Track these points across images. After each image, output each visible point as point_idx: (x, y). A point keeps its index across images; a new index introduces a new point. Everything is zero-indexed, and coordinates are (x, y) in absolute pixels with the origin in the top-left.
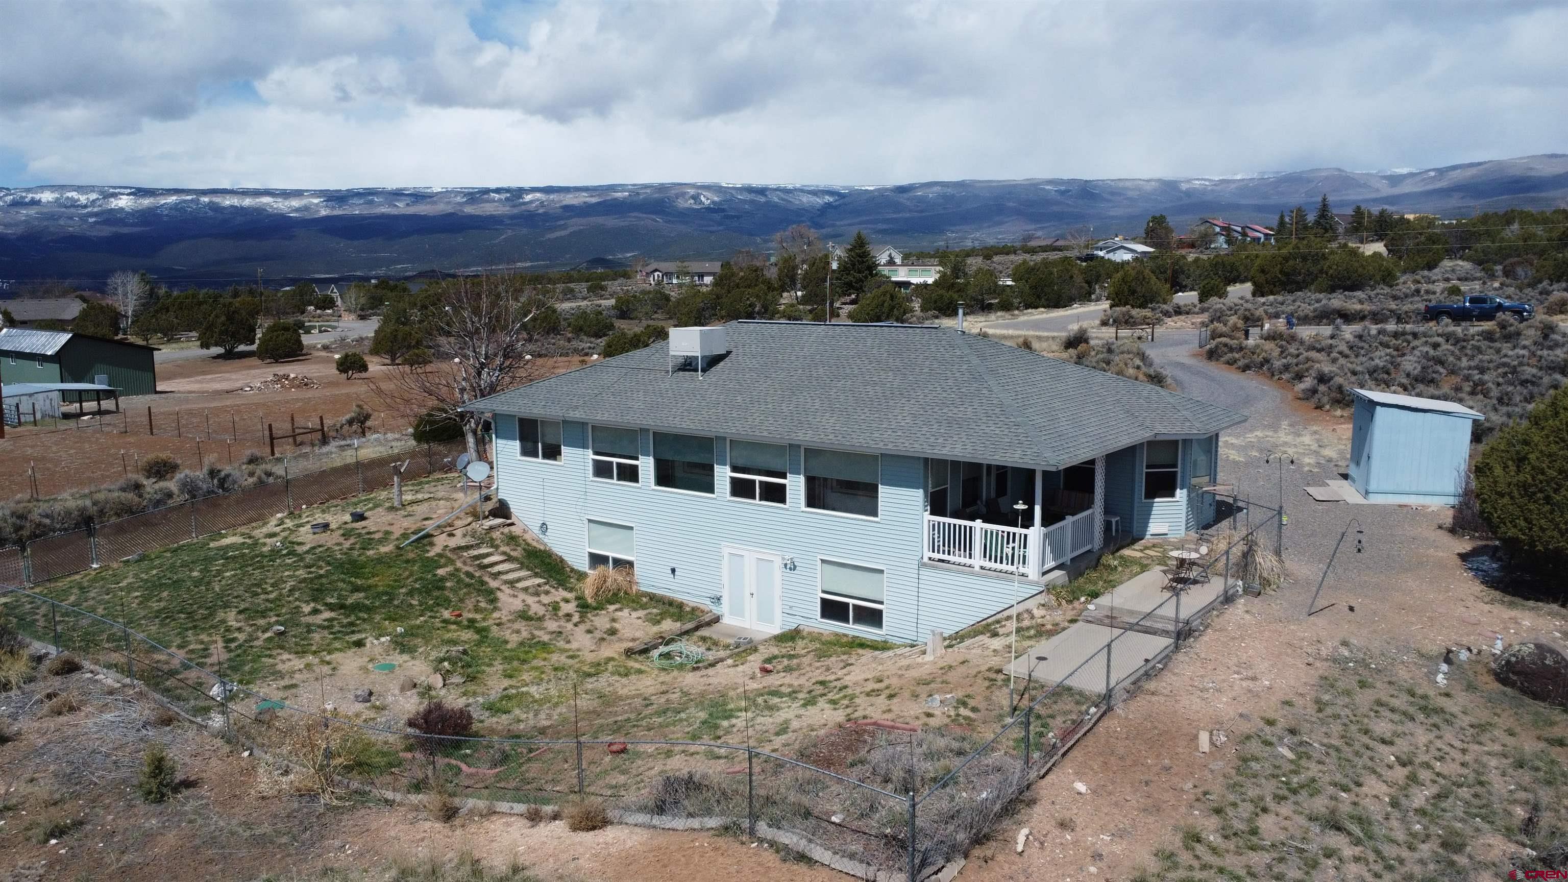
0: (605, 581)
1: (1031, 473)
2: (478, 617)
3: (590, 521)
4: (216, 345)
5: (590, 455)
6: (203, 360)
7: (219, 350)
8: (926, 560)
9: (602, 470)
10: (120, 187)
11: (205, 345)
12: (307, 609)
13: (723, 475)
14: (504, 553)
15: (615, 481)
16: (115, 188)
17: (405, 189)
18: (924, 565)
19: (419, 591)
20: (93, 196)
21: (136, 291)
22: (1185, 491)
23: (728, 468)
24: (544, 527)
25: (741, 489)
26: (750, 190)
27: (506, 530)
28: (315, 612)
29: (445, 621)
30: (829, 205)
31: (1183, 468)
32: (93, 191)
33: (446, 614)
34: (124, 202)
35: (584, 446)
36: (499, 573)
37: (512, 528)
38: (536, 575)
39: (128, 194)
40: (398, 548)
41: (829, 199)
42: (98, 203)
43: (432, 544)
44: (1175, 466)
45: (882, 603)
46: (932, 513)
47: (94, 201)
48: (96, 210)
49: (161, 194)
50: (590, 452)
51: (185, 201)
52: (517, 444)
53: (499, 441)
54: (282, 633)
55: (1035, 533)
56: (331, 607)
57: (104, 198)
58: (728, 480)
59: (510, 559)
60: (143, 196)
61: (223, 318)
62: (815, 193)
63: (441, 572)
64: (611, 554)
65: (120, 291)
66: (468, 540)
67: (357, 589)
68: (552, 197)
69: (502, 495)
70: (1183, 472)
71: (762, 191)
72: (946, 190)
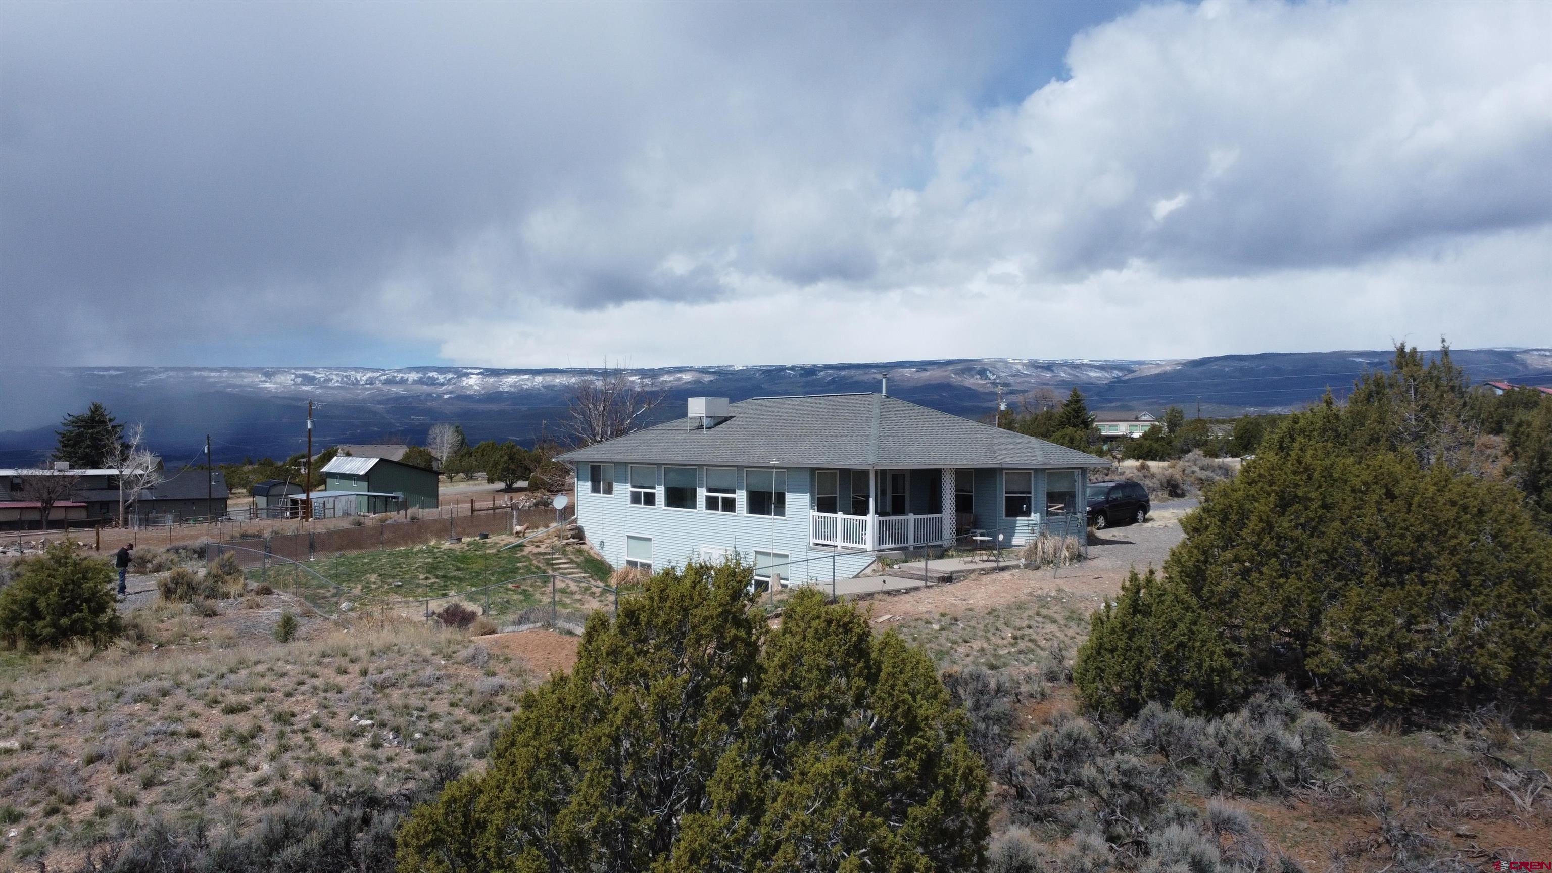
0: (628, 576)
1: (866, 473)
2: (531, 589)
3: (629, 537)
4: (500, 480)
5: (629, 488)
6: (489, 492)
7: (502, 485)
8: (811, 545)
9: (636, 499)
10: (471, 368)
11: (491, 481)
12: (422, 577)
13: (702, 494)
14: (569, 559)
15: (642, 506)
16: (467, 368)
17: (710, 367)
18: (810, 548)
19: (499, 573)
20: (450, 376)
21: (450, 441)
22: (1038, 515)
23: (704, 489)
24: (602, 544)
25: (712, 504)
26: (1035, 365)
27: (578, 547)
28: (427, 579)
29: (507, 589)
30: (1119, 380)
31: (1035, 494)
32: (450, 372)
33: (510, 586)
34: (473, 383)
35: (626, 483)
36: (560, 569)
37: (583, 546)
38: (586, 572)
39: (477, 374)
40: (499, 551)
41: (1116, 373)
42: (453, 382)
43: (522, 550)
44: (1030, 493)
45: (787, 580)
46: (818, 511)
47: (450, 380)
48: (450, 387)
49: (503, 374)
50: (629, 485)
51: (522, 380)
52: (589, 484)
53: (580, 483)
54: (399, 586)
55: (871, 519)
56: (437, 577)
57: (458, 377)
58: (704, 498)
59: (571, 562)
60: (488, 376)
61: (506, 458)
62: (1102, 368)
63: (519, 565)
64: (639, 560)
65: (438, 440)
66: (549, 550)
67: (458, 569)
68: (843, 373)
69: (579, 524)
70: (1036, 497)
71: (1049, 367)
72: (1243, 364)
